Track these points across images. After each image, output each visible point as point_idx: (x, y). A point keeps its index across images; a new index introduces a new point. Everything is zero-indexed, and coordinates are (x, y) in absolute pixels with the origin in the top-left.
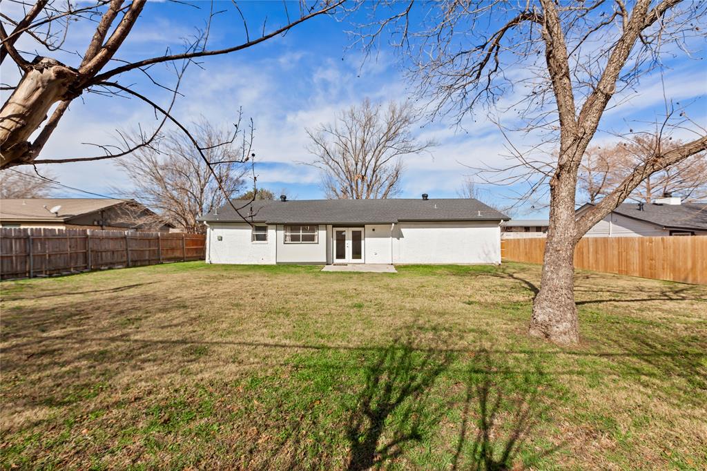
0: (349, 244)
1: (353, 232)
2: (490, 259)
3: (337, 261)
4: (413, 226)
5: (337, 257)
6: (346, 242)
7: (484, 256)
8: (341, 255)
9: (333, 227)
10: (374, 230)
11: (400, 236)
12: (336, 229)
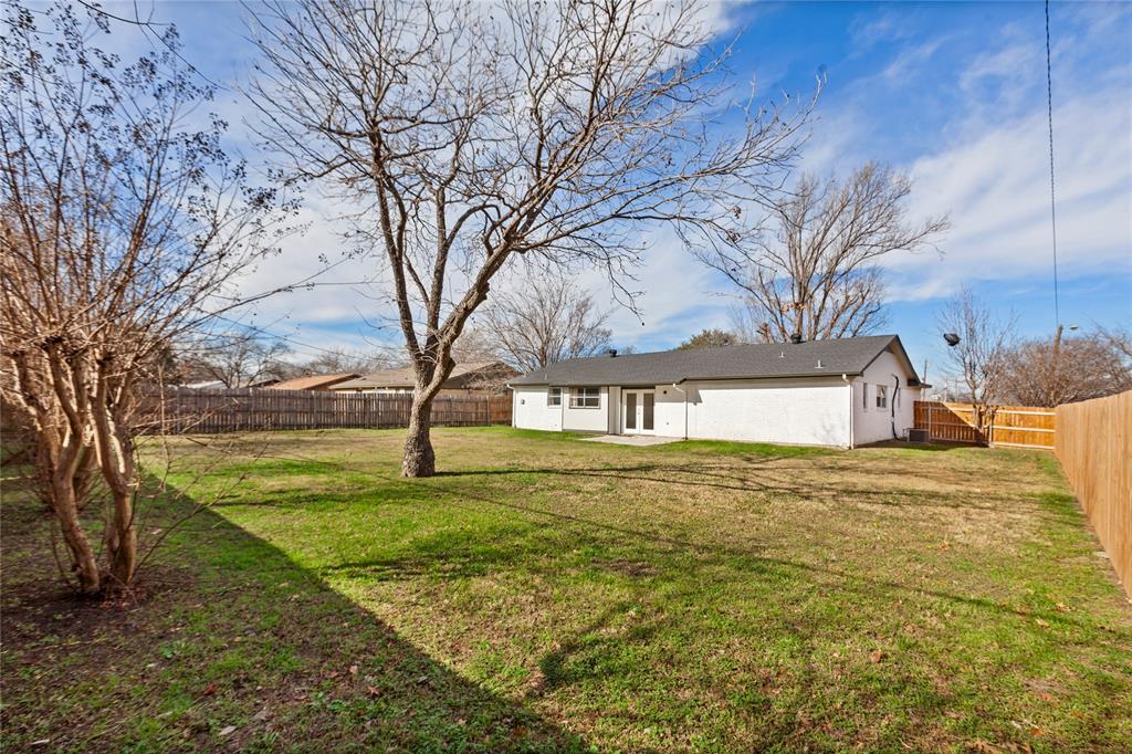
0: (640, 409)
1: (645, 395)
2: (834, 439)
3: (627, 431)
4: (713, 386)
5: (628, 427)
6: (638, 407)
7: (824, 433)
8: (631, 424)
9: (622, 388)
10: (665, 392)
11: (697, 400)
12: (625, 392)
